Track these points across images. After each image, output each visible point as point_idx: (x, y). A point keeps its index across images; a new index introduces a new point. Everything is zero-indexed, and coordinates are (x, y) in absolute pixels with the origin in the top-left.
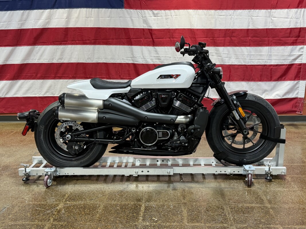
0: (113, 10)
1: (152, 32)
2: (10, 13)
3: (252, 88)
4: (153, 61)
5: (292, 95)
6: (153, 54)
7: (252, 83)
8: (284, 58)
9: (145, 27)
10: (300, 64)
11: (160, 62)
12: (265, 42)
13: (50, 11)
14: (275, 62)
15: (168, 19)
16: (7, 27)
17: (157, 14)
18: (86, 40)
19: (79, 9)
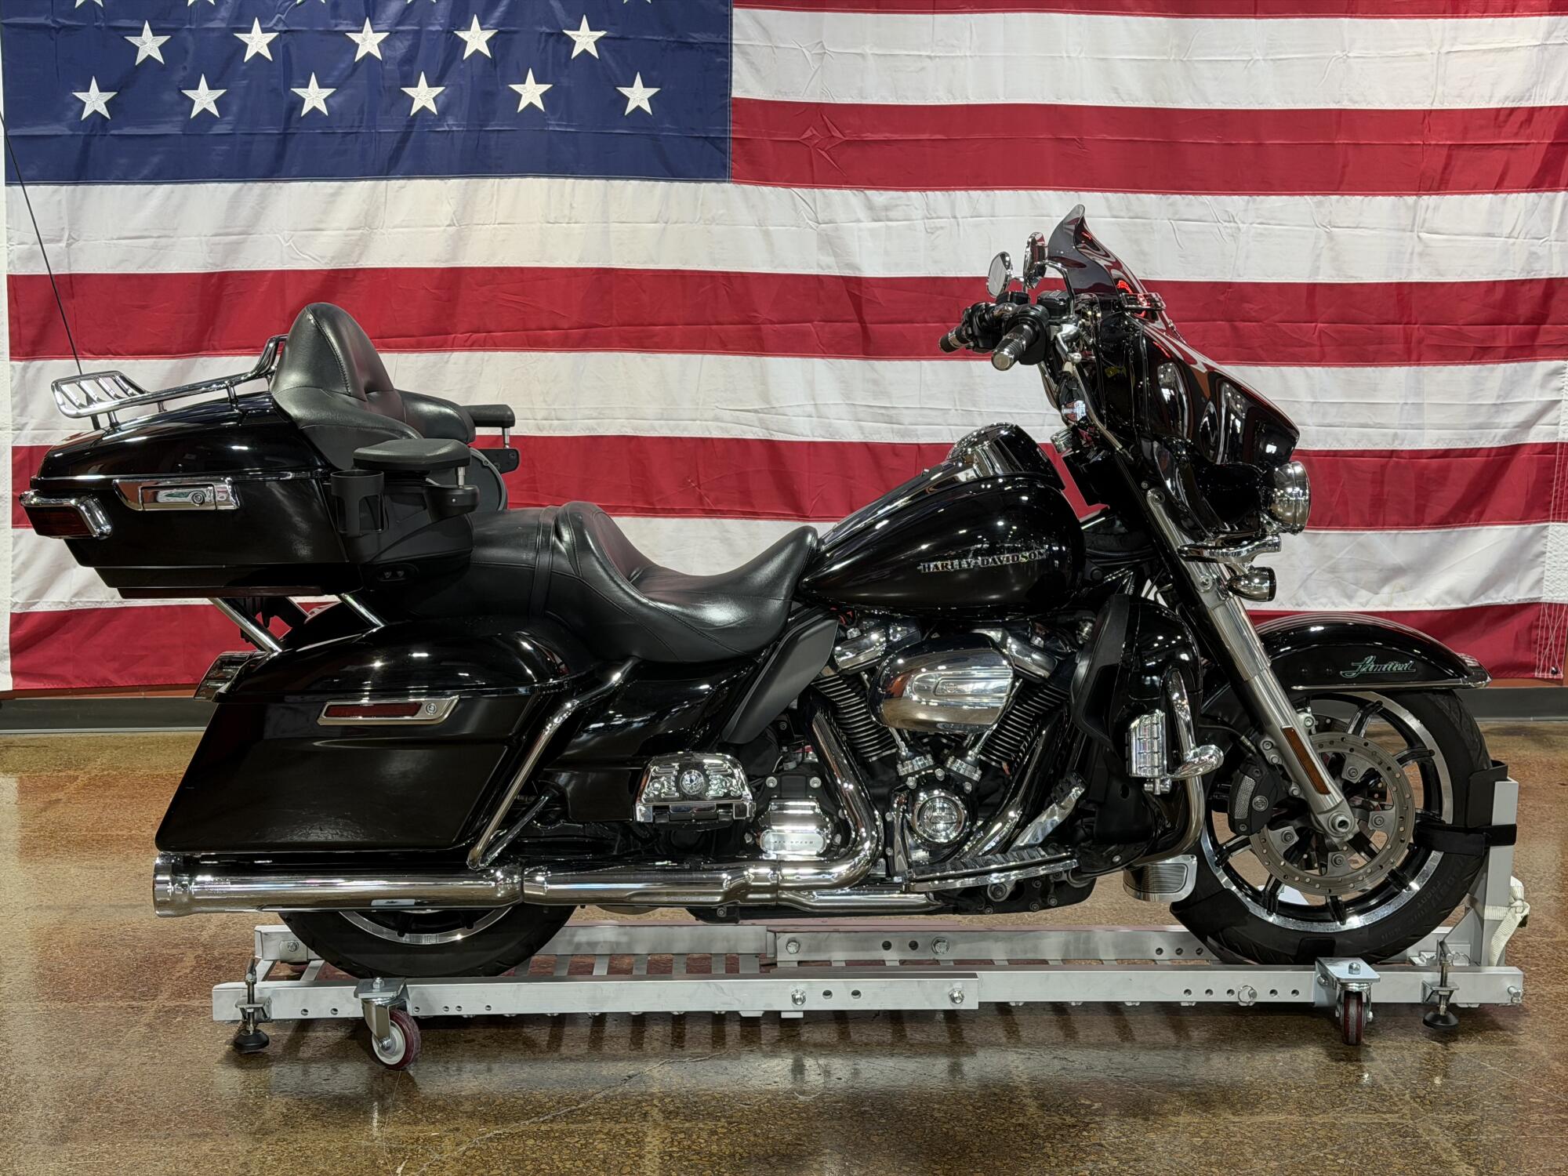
0: (678, 186)
1: (860, 291)
2: (172, 192)
3: (1332, 558)
4: (861, 428)
5: (1516, 591)
6: (864, 397)
7: (1333, 538)
8: (1479, 420)
9: (829, 267)
10: (1549, 448)
11: (898, 433)
12: (1393, 347)
13: (372, 189)
14: (1438, 441)
15: (938, 232)
17: (887, 208)
18: (544, 329)
19: (515, 181)
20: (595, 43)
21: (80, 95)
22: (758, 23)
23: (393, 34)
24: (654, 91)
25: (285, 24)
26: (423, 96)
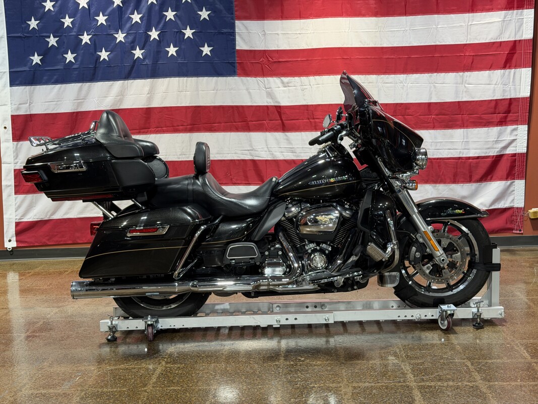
0: (220, 79)
1: (281, 110)
2: (61, 87)
3: (441, 194)
4: (283, 155)
5: (505, 204)
6: (284, 144)
7: (441, 187)
9: (270, 103)
10: (514, 155)
11: (295, 156)
12: (458, 123)
13: (123, 83)
14: (475, 153)
15: (305, 90)
16: (55, 109)
17: (288, 83)
18: (178, 126)
19: (168, 79)
20: (192, 34)
21: (31, 58)
22: (244, 25)
23: (128, 34)
24: (211, 48)
25: (94, 32)
26: (138, 53)
